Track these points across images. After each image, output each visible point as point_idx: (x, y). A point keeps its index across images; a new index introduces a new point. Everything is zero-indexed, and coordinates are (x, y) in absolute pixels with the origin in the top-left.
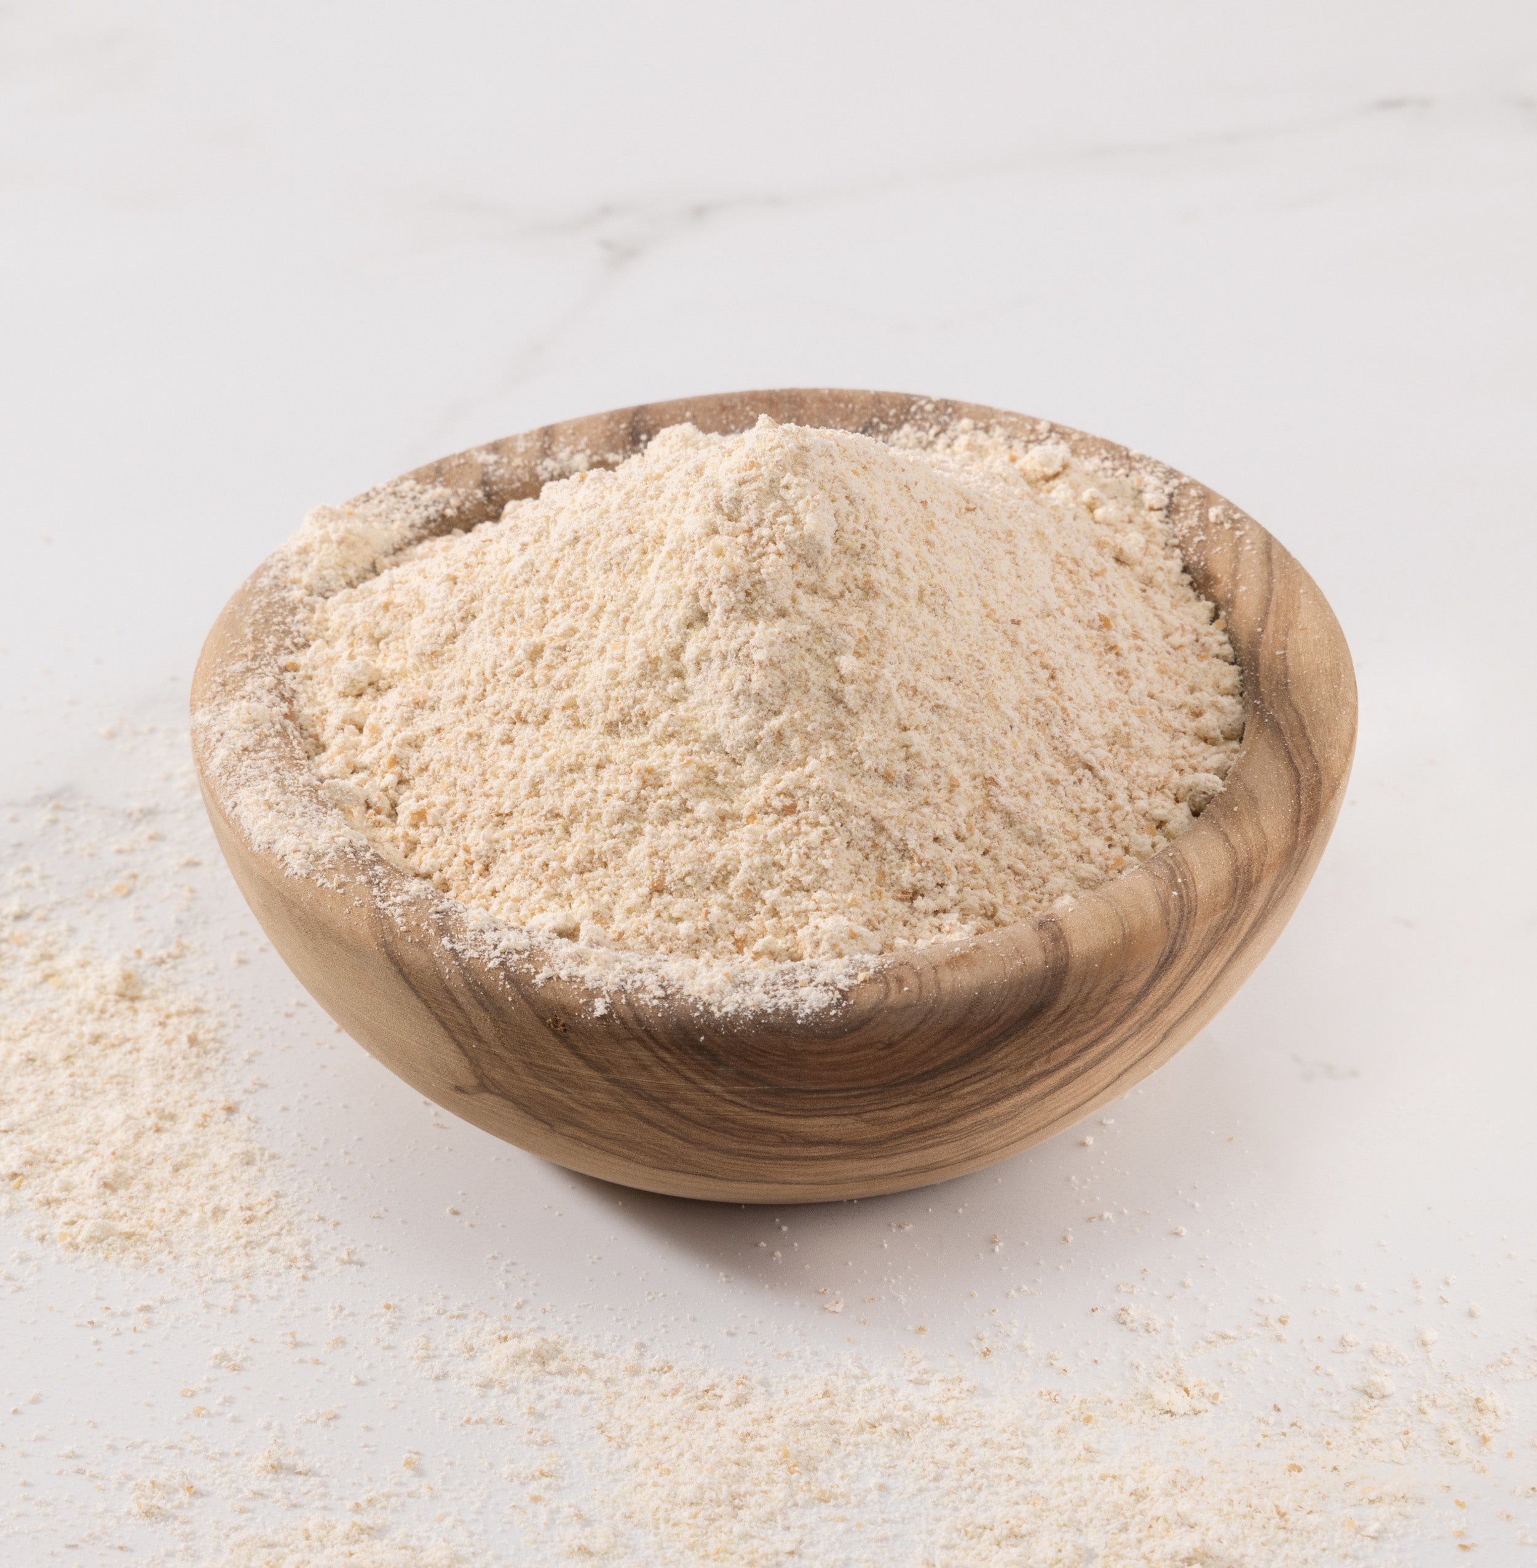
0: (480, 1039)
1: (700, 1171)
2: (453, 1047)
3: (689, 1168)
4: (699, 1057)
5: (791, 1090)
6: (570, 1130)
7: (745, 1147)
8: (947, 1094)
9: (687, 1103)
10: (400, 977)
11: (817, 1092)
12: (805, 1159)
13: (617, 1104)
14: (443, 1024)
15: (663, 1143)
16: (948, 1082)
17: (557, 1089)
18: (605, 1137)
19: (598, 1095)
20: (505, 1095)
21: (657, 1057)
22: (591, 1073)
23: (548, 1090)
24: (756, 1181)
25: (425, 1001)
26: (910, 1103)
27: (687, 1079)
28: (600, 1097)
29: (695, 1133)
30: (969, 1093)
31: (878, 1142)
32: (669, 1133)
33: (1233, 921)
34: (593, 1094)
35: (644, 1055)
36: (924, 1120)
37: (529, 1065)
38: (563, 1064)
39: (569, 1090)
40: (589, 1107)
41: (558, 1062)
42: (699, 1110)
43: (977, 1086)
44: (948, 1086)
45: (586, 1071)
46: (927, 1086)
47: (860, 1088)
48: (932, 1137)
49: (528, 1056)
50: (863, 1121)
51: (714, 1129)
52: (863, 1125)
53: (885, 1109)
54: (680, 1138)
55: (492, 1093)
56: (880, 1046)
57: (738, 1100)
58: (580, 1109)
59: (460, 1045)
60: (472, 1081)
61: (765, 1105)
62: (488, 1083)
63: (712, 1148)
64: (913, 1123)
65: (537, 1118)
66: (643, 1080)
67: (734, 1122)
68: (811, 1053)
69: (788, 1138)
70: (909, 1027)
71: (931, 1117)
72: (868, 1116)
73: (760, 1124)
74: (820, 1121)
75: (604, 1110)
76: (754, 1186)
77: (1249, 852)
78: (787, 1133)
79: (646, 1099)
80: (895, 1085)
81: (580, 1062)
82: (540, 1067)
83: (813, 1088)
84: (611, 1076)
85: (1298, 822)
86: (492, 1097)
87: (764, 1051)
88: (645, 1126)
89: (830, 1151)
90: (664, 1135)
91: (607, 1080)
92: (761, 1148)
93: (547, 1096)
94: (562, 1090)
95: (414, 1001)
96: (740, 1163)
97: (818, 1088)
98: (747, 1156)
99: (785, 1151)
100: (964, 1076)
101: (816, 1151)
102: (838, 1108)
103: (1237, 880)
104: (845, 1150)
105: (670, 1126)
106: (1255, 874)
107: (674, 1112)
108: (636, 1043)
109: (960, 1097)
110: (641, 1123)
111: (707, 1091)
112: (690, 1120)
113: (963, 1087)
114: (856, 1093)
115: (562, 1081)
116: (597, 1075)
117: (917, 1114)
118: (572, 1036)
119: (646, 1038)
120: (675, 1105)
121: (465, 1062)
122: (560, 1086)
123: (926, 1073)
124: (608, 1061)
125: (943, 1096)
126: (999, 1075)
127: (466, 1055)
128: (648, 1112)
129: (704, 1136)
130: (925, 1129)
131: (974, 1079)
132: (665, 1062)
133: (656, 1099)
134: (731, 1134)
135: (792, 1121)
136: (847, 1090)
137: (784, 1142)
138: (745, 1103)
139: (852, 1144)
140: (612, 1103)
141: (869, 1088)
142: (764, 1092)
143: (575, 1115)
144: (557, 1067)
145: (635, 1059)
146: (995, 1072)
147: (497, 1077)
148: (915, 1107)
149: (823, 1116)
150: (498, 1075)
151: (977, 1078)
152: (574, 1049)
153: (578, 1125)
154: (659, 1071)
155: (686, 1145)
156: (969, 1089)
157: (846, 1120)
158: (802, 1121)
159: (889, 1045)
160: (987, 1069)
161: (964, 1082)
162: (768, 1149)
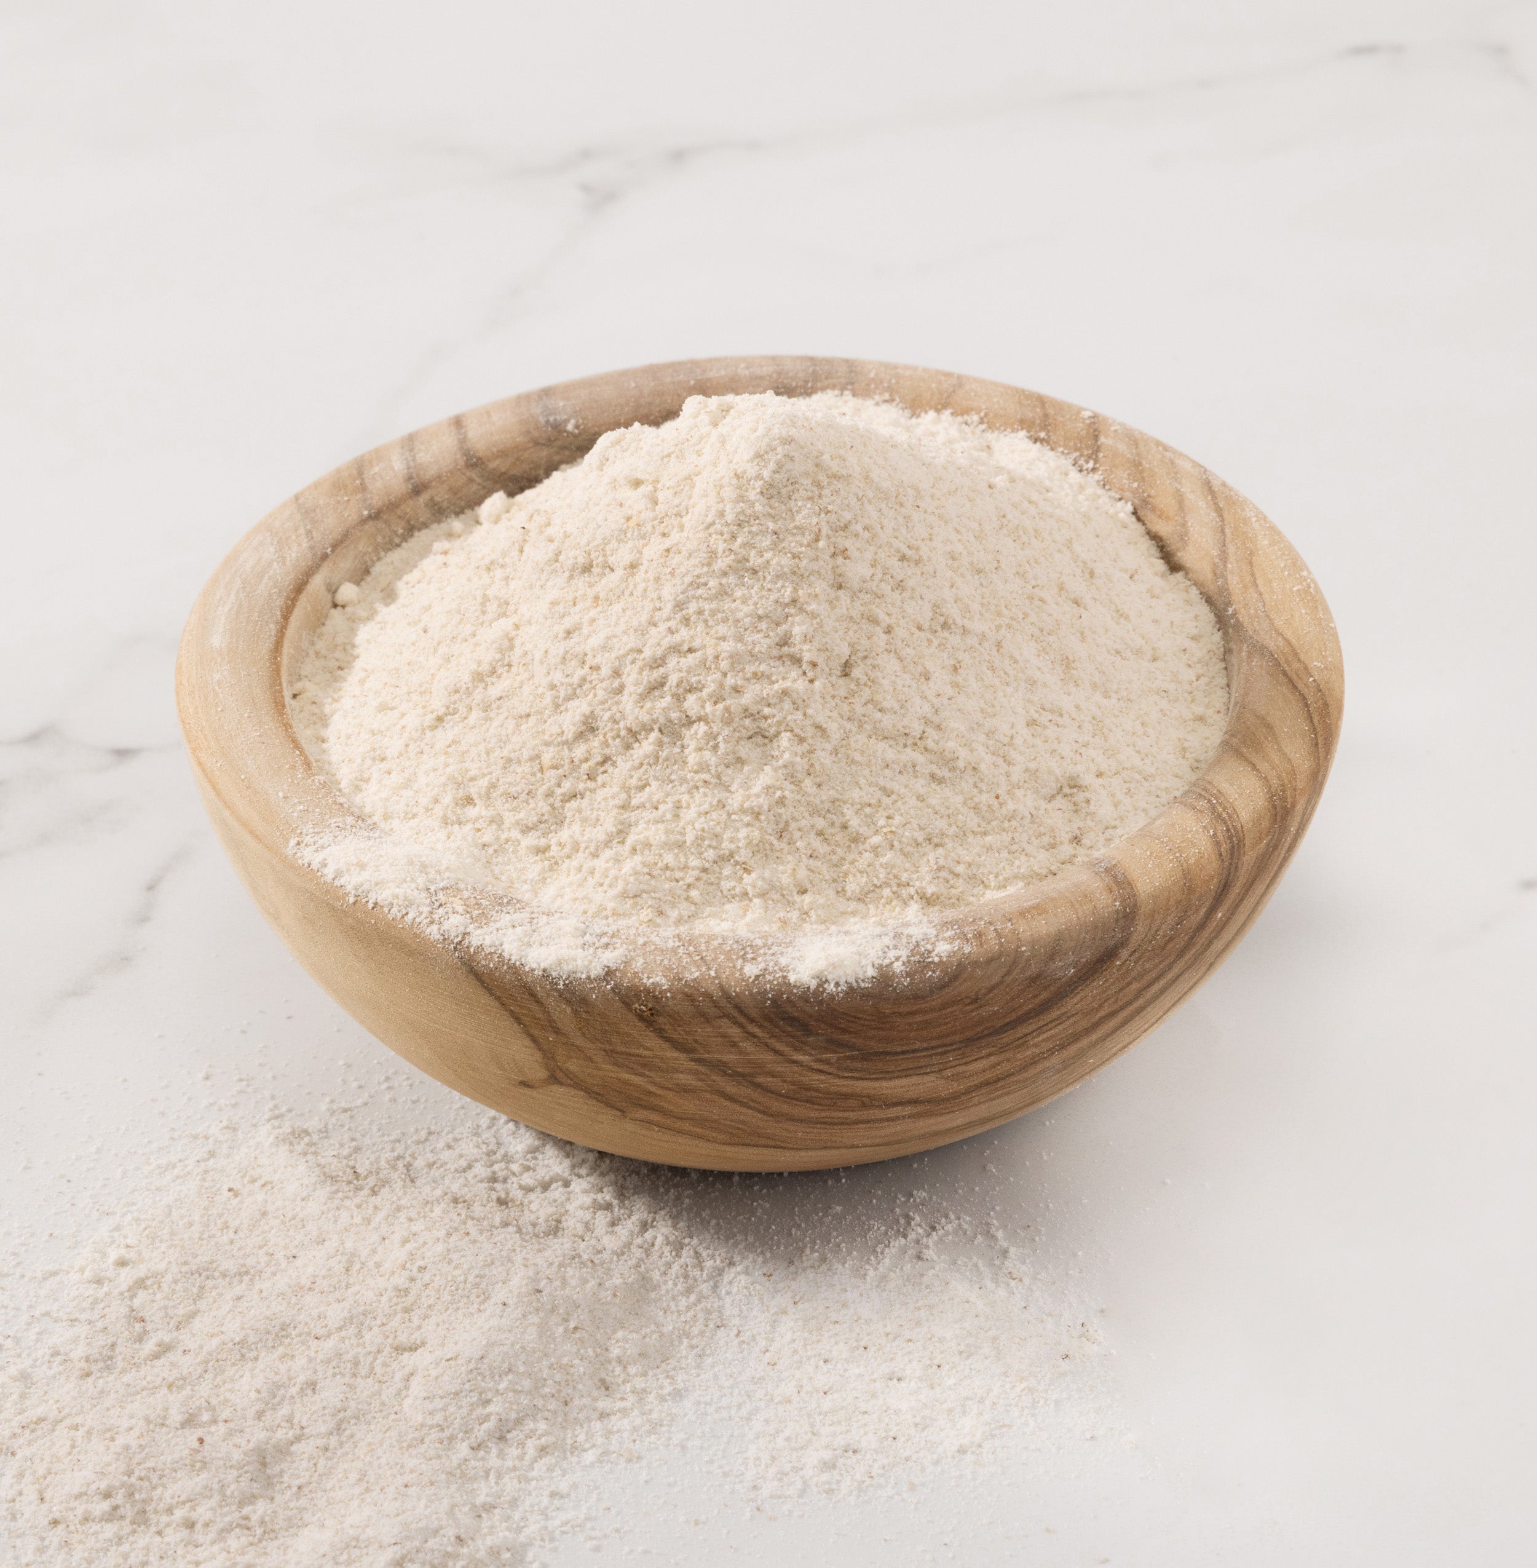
0: (557, 1031)
1: (772, 1143)
2: (527, 1042)
3: (763, 1141)
4: (789, 1029)
5: (876, 1054)
6: (642, 1114)
7: (823, 1114)
8: (1023, 1044)
9: (773, 1076)
10: (471, 976)
11: (903, 1053)
12: (881, 1120)
13: (700, 1083)
14: (518, 1020)
15: (742, 1118)
16: (1027, 1031)
17: (636, 1074)
18: (681, 1118)
19: (681, 1076)
20: (577, 1084)
21: (748, 1033)
22: (676, 1054)
23: (627, 1076)
24: (825, 1148)
25: (498, 999)
26: (990, 1055)
27: (777, 1052)
28: (684, 1078)
29: (776, 1105)
30: (1044, 1040)
31: (954, 1097)
32: (750, 1108)
33: (1275, 847)
34: (676, 1076)
35: (734, 1031)
36: (999, 1070)
37: (610, 1053)
38: (647, 1049)
39: (651, 1074)
40: (670, 1089)
41: (642, 1046)
42: (785, 1082)
43: (1052, 1032)
44: (1026, 1035)
45: (672, 1054)
46: (1006, 1038)
47: (945, 1045)
48: (1003, 1087)
49: (609, 1042)
50: (943, 1078)
51: (797, 1099)
52: (943, 1081)
53: (966, 1064)
54: (760, 1111)
55: (562, 1084)
56: (968, 1001)
57: (825, 1068)
58: (659, 1092)
59: (534, 1040)
60: (542, 1074)
61: (851, 1071)
62: (560, 1075)
63: (792, 1119)
64: (989, 1075)
65: (609, 1105)
66: (730, 1057)
67: (817, 1090)
68: (900, 1014)
69: (868, 1102)
70: (996, 979)
71: (1006, 1067)
72: (948, 1072)
73: (844, 1090)
74: (904, 1082)
75: (685, 1091)
76: (823, 1152)
77: (1279, 777)
78: (869, 1096)
79: (731, 1076)
80: (978, 1039)
81: (666, 1045)
82: (622, 1053)
83: (899, 1049)
84: (697, 1056)
85: (1317, 745)
86: (561, 1089)
87: (855, 1017)
88: (727, 1103)
89: (908, 1110)
90: (745, 1110)
91: (692, 1060)
92: (840, 1114)
93: (626, 1083)
94: (642, 1075)
95: (486, 999)
96: (815, 1131)
97: (905, 1048)
98: (825, 1123)
99: (864, 1114)
100: (1041, 1023)
101: (893, 1112)
102: (921, 1067)
103: (1274, 807)
104: (920, 1108)
105: (752, 1100)
106: (1289, 800)
107: (758, 1086)
108: (726, 1020)
109: (1036, 1045)
110: (722, 1100)
111: (794, 1062)
112: (772, 1092)
113: (1039, 1035)
114: (940, 1050)
115: (644, 1065)
116: (683, 1056)
117: (994, 1066)
118: (661, 1020)
119: (736, 1014)
120: (760, 1079)
121: (538, 1055)
122: (641, 1070)
123: (1008, 1024)
124: (696, 1041)
125: (1019, 1046)
126: (1072, 1020)
127: (540, 1049)
128: (731, 1088)
129: (786, 1108)
130: (998, 1080)
131: (1050, 1026)
132: (755, 1036)
133: (742, 1075)
134: (813, 1103)
135: (876, 1084)
136: (933, 1048)
137: (864, 1106)
138: (831, 1070)
139: (929, 1101)
140: (694, 1083)
141: (952, 1044)
142: (852, 1058)
143: (652, 1099)
144: (641, 1051)
145: (724, 1036)
146: (1069, 1018)
147: (571, 1068)
148: (993, 1059)
149: (906, 1076)
150: (573, 1066)
151: (1054, 1024)
152: (660, 1033)
153: (653, 1108)
154: (747, 1046)
155: (765, 1118)
156: (1045, 1036)
157: (927, 1078)
158: (884, 1084)
159: (975, 1001)
160: (1063, 1014)
161: (1040, 1030)
162: (846, 1114)
